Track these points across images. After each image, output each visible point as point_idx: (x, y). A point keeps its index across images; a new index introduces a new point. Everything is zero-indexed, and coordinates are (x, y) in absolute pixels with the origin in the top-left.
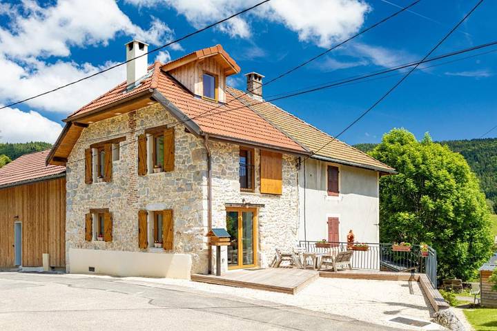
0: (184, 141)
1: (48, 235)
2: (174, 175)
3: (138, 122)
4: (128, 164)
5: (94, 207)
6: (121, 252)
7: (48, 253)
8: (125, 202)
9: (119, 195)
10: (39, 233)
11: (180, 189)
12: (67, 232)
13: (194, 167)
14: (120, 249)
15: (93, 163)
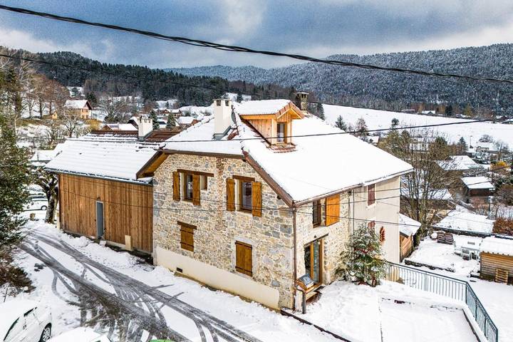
0: (271, 197)
1: (130, 221)
2: (260, 221)
3: (226, 166)
4: (216, 197)
5: (181, 221)
6: (209, 265)
7: (130, 235)
8: (213, 226)
9: (206, 218)
10: (121, 217)
11: (267, 233)
12: (154, 232)
13: (281, 220)
14: (208, 262)
15: (181, 184)
